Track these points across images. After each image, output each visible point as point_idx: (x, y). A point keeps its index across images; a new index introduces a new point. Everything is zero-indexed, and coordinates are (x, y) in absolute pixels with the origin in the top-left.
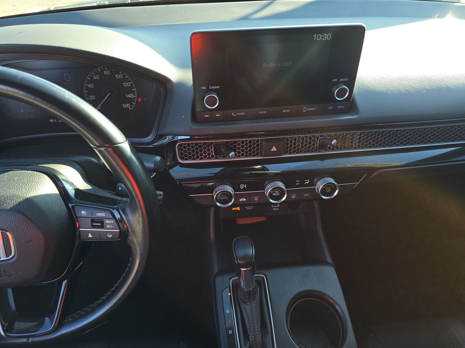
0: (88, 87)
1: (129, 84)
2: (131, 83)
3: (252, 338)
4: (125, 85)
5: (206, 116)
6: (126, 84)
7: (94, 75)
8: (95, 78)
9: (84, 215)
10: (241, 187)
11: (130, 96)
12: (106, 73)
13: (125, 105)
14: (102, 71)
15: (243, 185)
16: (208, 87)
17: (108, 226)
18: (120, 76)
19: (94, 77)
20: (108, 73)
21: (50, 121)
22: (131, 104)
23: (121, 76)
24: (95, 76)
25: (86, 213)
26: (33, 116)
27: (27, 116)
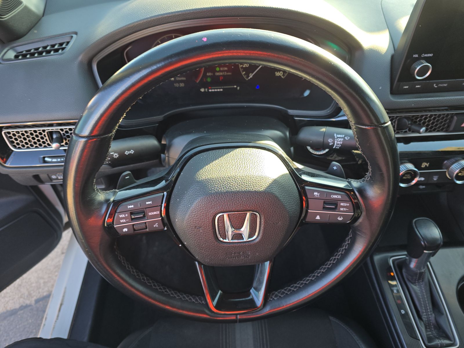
3: (425, 318)
5: (406, 87)
9: (317, 196)
10: (423, 165)
13: (278, 73)
15: (425, 164)
16: (420, 55)
17: (342, 209)
21: (201, 90)
25: (319, 194)
26: (182, 85)
27: (177, 85)
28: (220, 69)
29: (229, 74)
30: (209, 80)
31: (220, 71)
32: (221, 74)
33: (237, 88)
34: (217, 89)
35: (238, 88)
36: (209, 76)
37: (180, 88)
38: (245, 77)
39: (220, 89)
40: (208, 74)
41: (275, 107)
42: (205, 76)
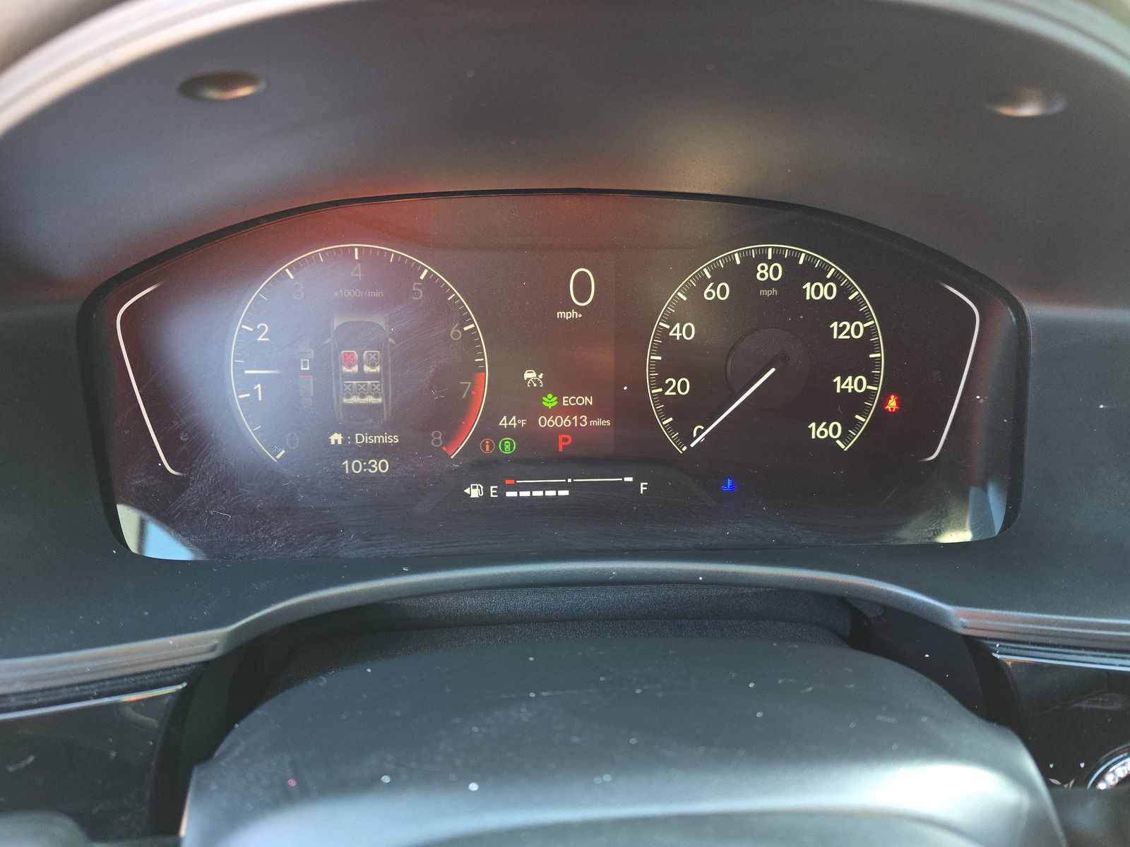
0: (671, 334)
1: (857, 328)
2: (866, 325)
4: (839, 333)
6: (845, 327)
7: (708, 282)
8: (710, 294)
11: (850, 384)
12: (764, 272)
13: (820, 429)
14: (750, 264)
18: (824, 291)
19: (707, 290)
20: (776, 274)
21: (467, 491)
22: (850, 424)
23: (830, 291)
24: (714, 288)
26: (379, 466)
27: (353, 467)
28: (560, 401)
29: (600, 422)
30: (508, 447)
31: (559, 410)
32: (565, 422)
33: (635, 485)
34: (544, 487)
35: (643, 488)
36: (509, 432)
37: (365, 479)
38: (671, 438)
39: (557, 487)
40: (503, 422)
41: (889, 593)
42: (490, 430)
